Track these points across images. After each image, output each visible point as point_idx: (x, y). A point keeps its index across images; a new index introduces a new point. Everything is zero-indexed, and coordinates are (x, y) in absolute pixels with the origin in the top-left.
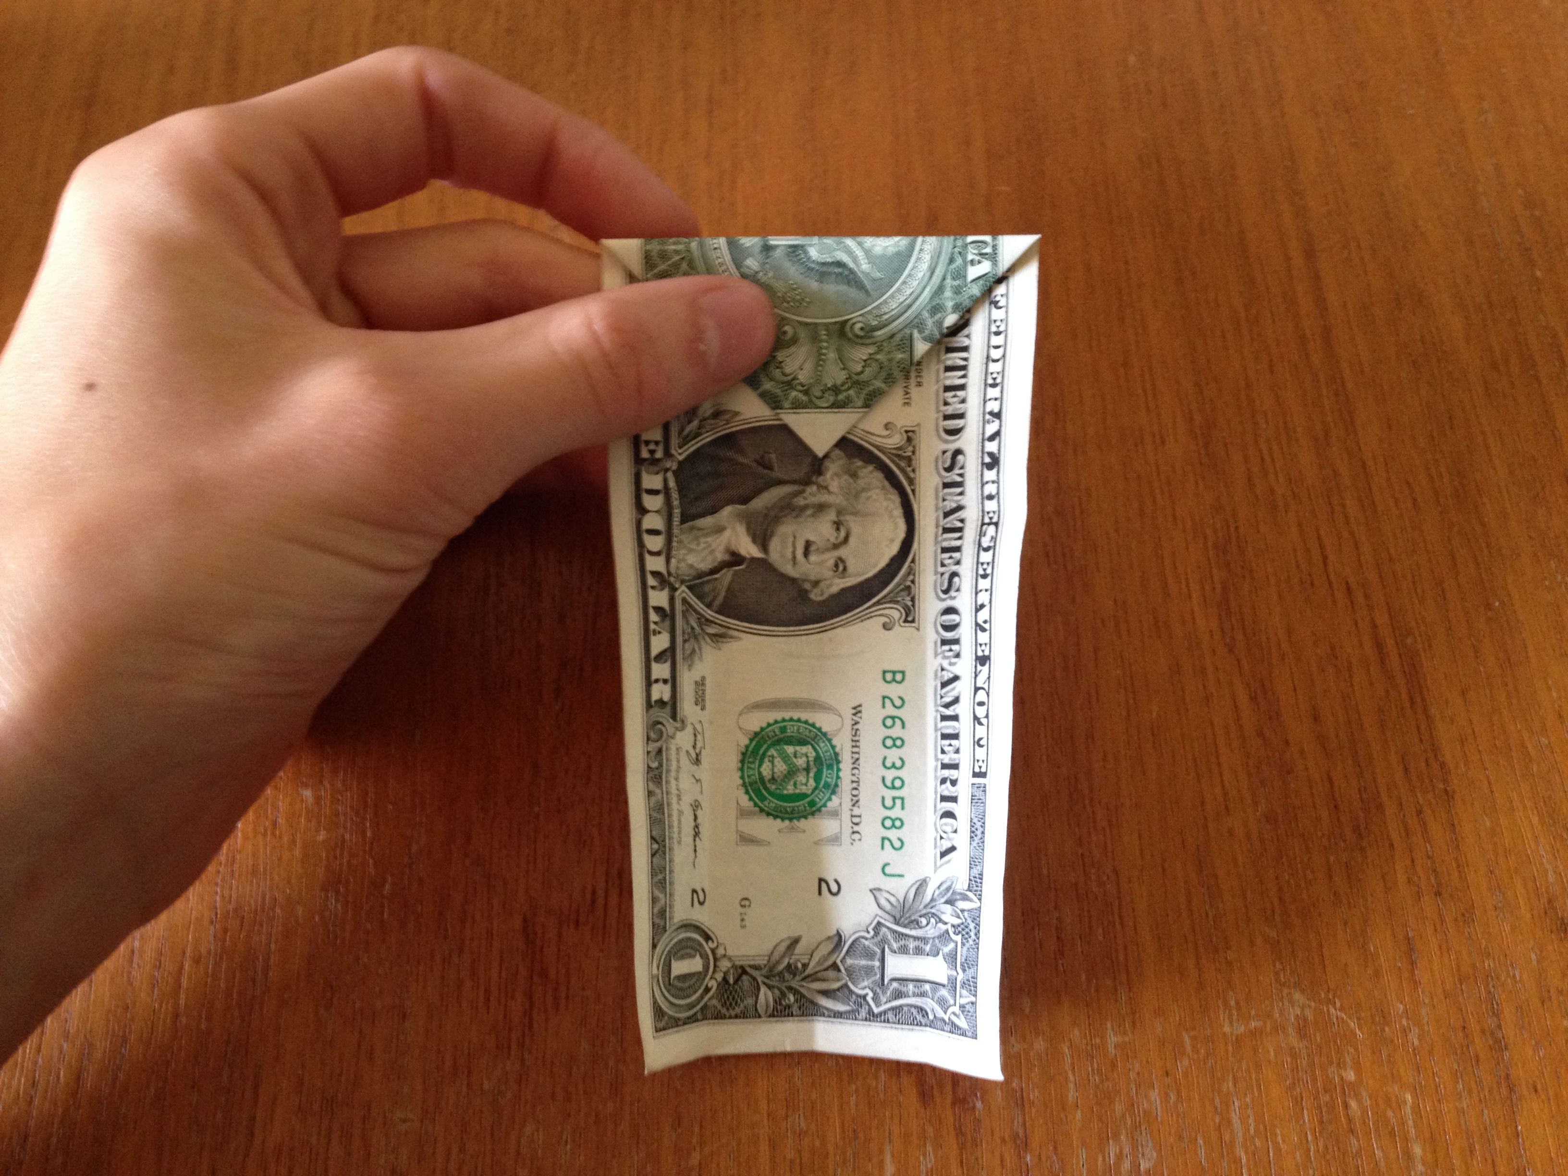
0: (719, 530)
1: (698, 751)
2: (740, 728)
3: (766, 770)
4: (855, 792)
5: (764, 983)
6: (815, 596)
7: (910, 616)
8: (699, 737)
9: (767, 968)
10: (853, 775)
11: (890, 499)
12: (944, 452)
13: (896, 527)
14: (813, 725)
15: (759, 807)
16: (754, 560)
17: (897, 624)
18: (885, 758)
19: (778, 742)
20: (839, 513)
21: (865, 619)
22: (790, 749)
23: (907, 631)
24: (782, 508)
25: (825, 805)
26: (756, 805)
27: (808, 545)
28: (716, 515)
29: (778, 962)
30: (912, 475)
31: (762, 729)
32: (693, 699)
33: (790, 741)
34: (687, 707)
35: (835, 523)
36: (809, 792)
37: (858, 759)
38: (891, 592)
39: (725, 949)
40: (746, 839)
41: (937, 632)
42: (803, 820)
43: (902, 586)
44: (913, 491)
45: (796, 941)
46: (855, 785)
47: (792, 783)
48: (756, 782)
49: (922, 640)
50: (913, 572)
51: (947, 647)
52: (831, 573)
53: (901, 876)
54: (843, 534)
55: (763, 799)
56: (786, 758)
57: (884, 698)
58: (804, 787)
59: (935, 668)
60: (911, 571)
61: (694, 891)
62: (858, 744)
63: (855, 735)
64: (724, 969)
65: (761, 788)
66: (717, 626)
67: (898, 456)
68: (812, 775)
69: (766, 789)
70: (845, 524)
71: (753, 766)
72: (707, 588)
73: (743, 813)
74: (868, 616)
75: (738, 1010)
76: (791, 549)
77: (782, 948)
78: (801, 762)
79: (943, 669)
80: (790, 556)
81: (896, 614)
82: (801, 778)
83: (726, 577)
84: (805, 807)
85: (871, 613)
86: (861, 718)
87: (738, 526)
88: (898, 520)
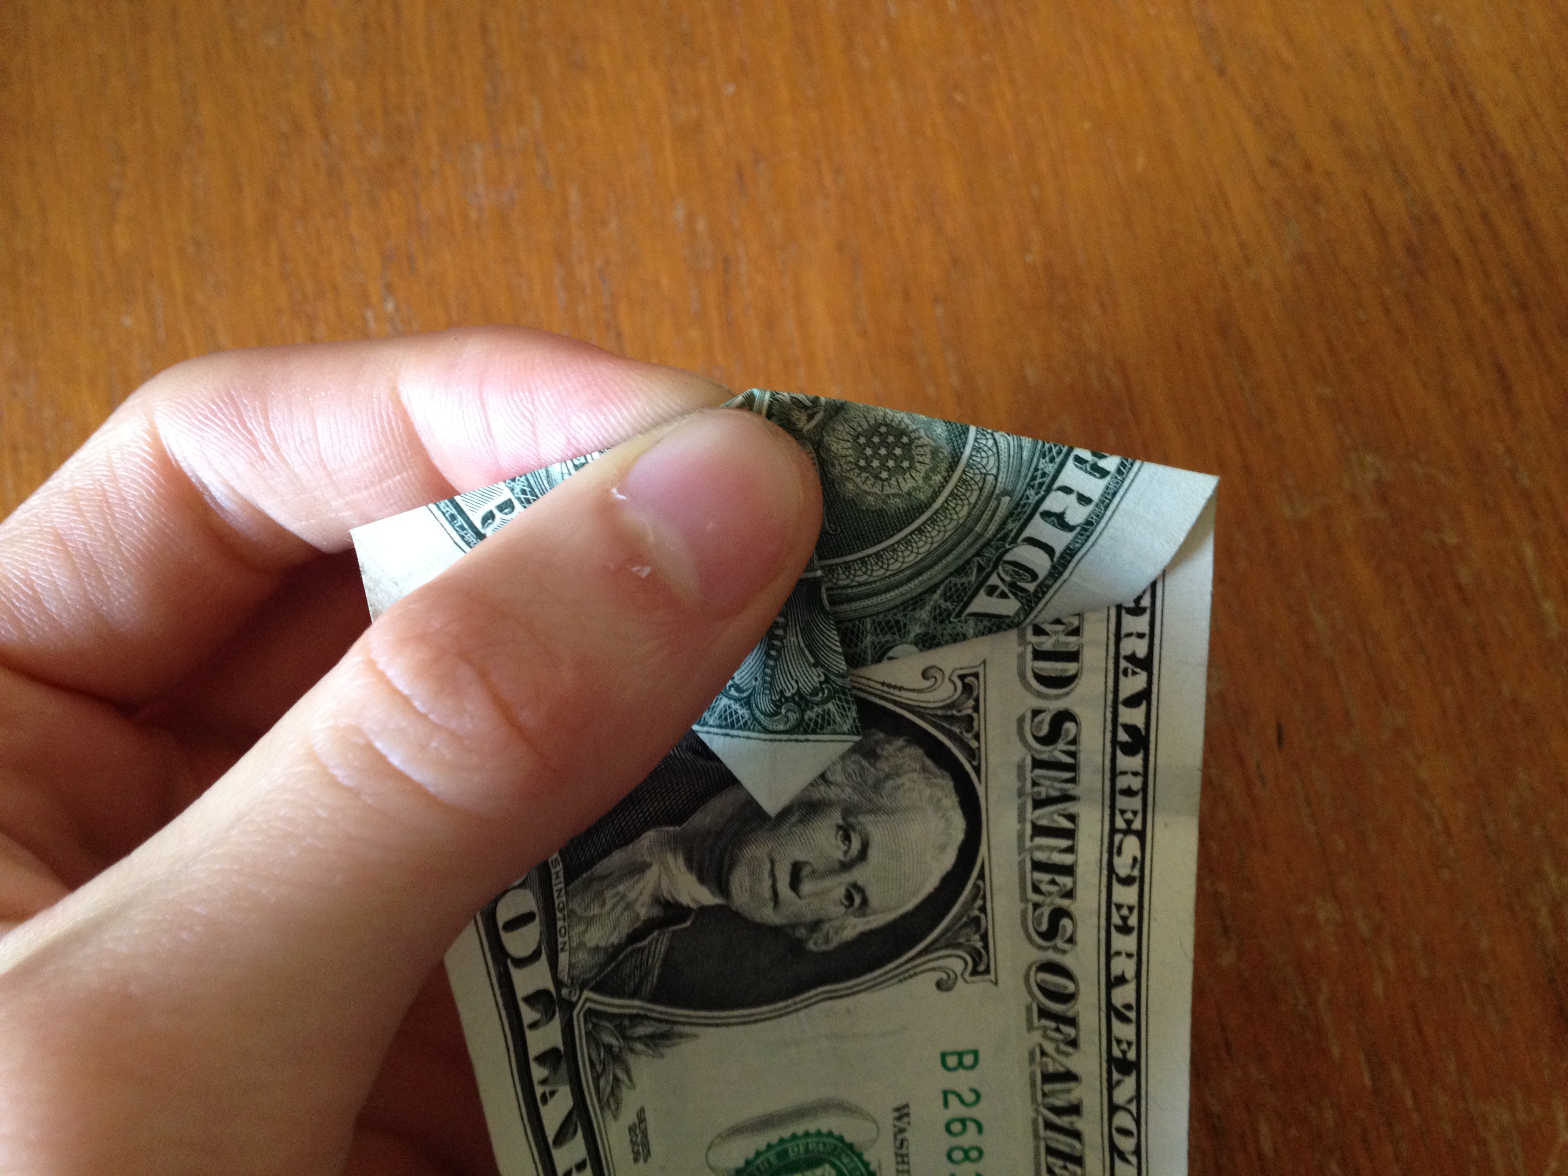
0: (639, 869)
2: (712, 1169)
6: (817, 946)
7: (980, 963)
11: (935, 786)
12: (1037, 711)
14: (830, 1134)
16: (704, 910)
17: (960, 979)
19: (776, 1173)
20: (847, 812)
21: (905, 979)
23: (977, 988)
24: (746, 820)
27: (797, 869)
28: (630, 847)
30: (974, 744)
31: (748, 1163)
32: (630, 1157)
33: (795, 1167)
35: (839, 827)
38: (947, 930)
41: (1031, 994)
43: (965, 919)
44: (977, 770)
50: (982, 895)
52: (842, 909)
54: (856, 844)
57: (945, 1093)
59: (1027, 1047)
60: (979, 891)
62: (906, 1160)
63: (901, 1147)
66: (652, 1022)
67: (951, 717)
70: (858, 828)
72: (627, 968)
74: (911, 972)
76: (767, 879)
79: (1043, 1056)
80: (767, 893)
81: (956, 965)
83: (660, 942)
85: (918, 966)
86: (909, 1123)
87: (670, 857)
88: (951, 813)
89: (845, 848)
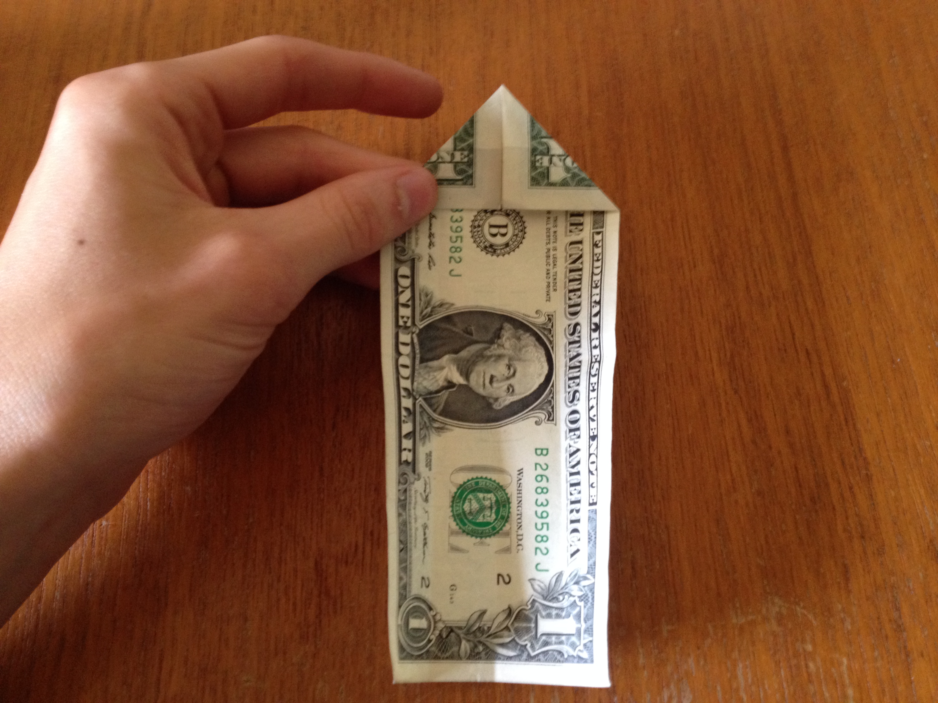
0: (442, 368)
1: (427, 494)
2: (452, 482)
3: (466, 507)
4: (519, 521)
5: (464, 638)
6: (496, 406)
7: (551, 417)
8: (428, 486)
9: (466, 629)
10: (518, 510)
11: (538, 352)
12: (569, 326)
13: (542, 367)
14: (494, 481)
15: (463, 530)
16: (461, 385)
17: (543, 422)
18: (537, 500)
19: (473, 491)
20: (510, 359)
21: (525, 419)
22: (481, 495)
23: (548, 426)
24: (477, 357)
25: (501, 529)
26: (460, 528)
27: (492, 378)
28: (440, 361)
29: (473, 625)
30: (551, 339)
31: (465, 483)
32: (425, 464)
33: (481, 490)
34: (421, 466)
35: (507, 365)
36: (492, 521)
37: (521, 501)
38: (540, 403)
39: (441, 616)
40: (455, 549)
41: (567, 425)
42: (488, 539)
43: (546, 401)
44: (552, 348)
45: (484, 613)
46: (519, 516)
47: (482, 515)
48: (460, 514)
49: (558, 432)
50: (552, 392)
51: (572, 433)
52: (506, 393)
53: (547, 571)
54: (512, 371)
55: (465, 524)
56: (478, 501)
57: (536, 464)
58: (489, 518)
59: (566, 446)
60: (551, 392)
61: (423, 578)
62: (521, 492)
63: (519, 487)
64: (440, 629)
65: (464, 518)
66: (439, 423)
67: (544, 328)
68: (494, 511)
69: (467, 518)
70: (513, 365)
71: (459, 504)
72: (434, 401)
73: (452, 533)
74: (527, 417)
75: (448, 654)
76: (482, 380)
77: (475, 616)
78: (487, 503)
79: (570, 446)
80: (482, 383)
81: (543, 417)
82: (487, 513)
83: (444, 395)
84: (489, 531)
85: (529, 415)
86: (523, 476)
87: (452, 366)
88: (543, 364)
89: (508, 372)
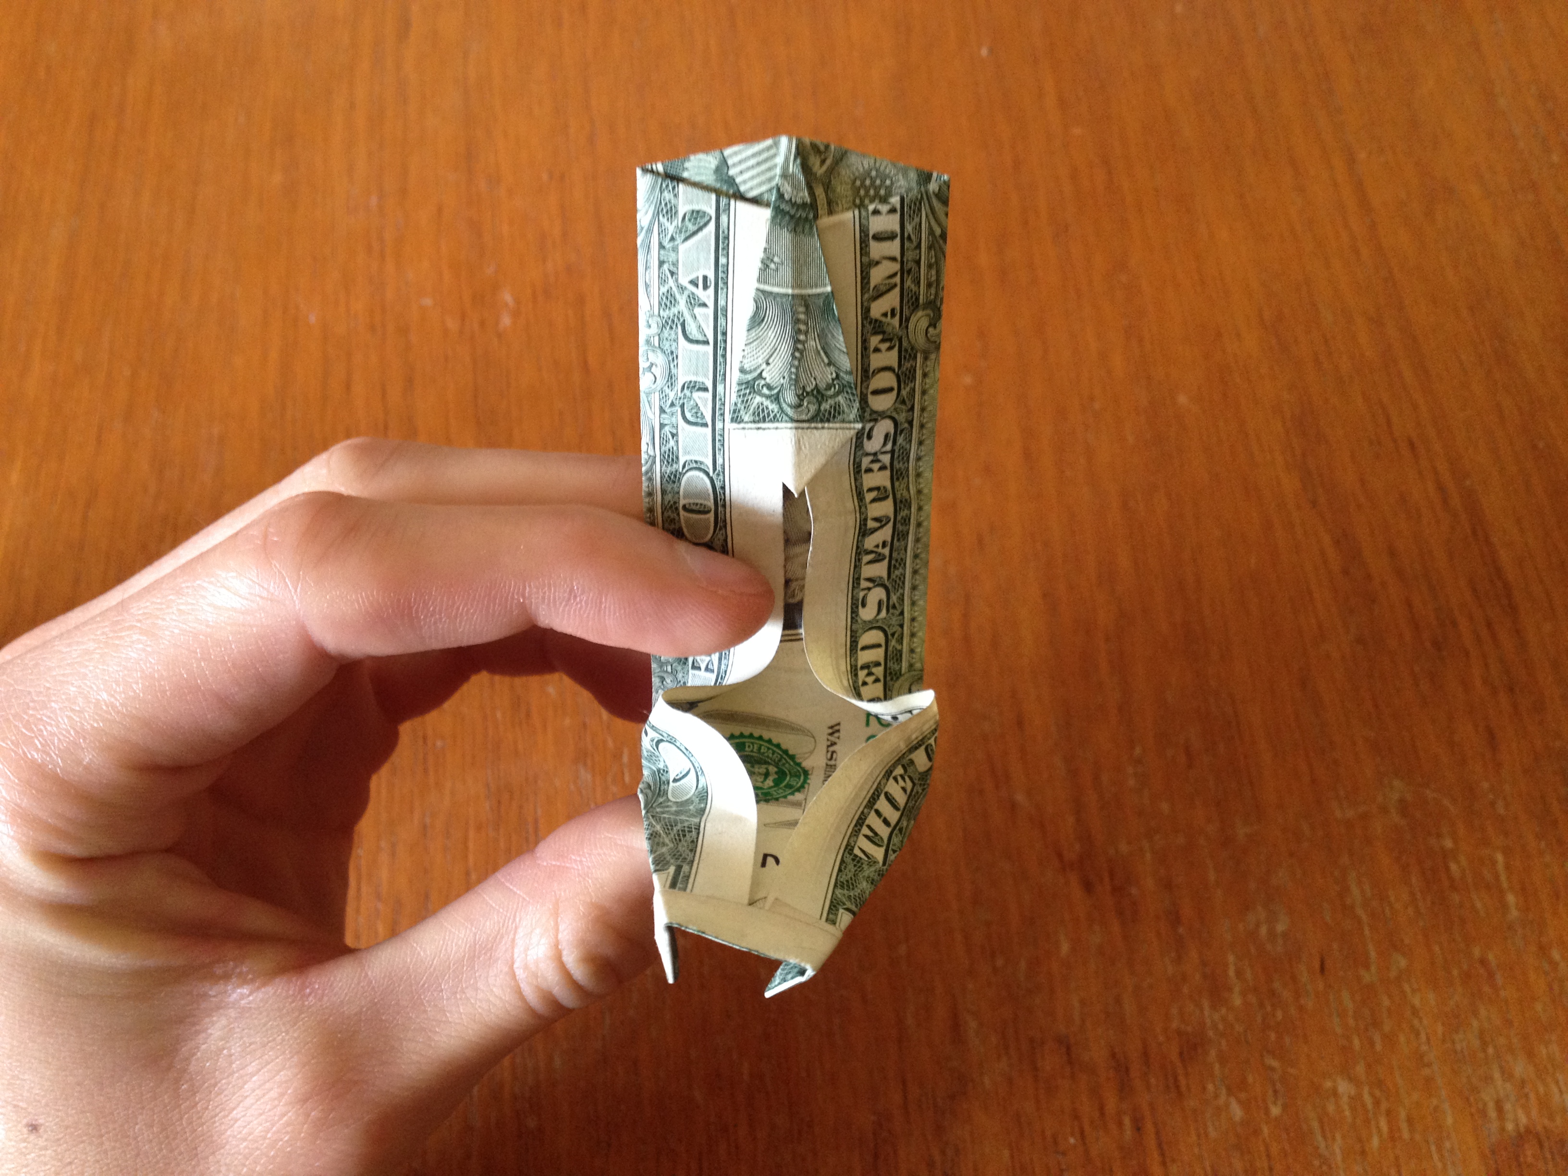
63: (831, 756)
86: (839, 738)
